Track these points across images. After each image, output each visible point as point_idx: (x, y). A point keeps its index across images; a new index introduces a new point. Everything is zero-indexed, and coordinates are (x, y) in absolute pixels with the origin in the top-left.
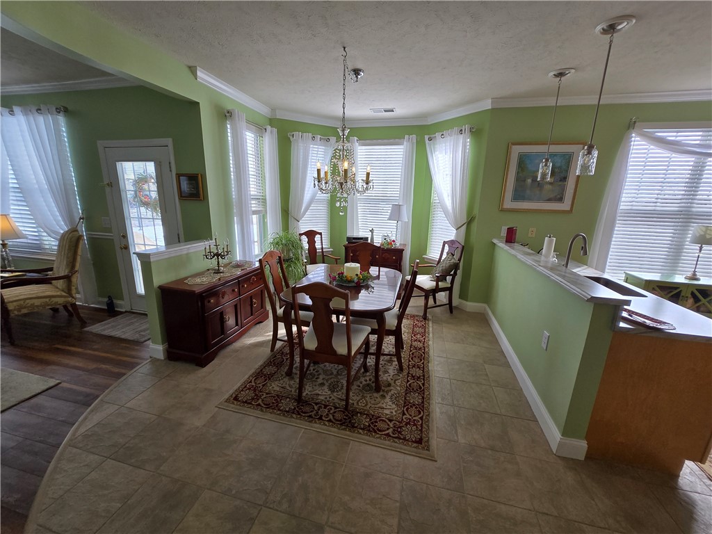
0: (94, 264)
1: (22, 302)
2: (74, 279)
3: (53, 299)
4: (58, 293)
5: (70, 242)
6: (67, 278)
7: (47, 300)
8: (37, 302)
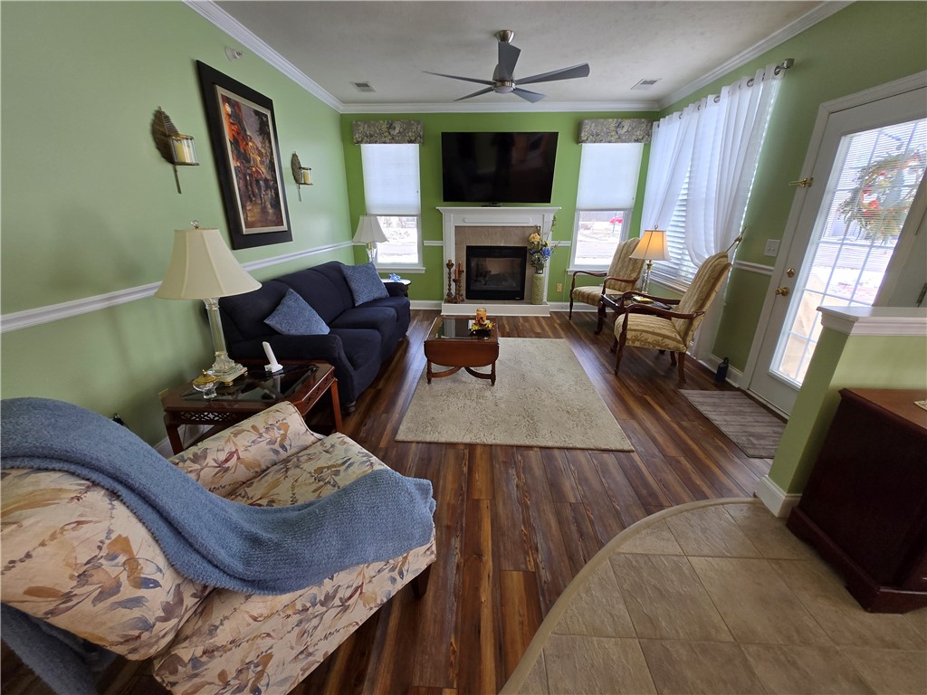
0: (725, 307)
1: (638, 333)
2: (696, 323)
3: (666, 340)
5: (713, 272)
6: (690, 319)
7: (660, 339)
8: (651, 338)
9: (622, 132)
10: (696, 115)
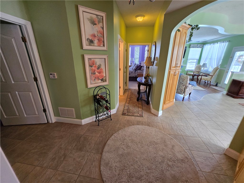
0: (217, 75)
2: (213, 77)
4: (209, 78)
5: (216, 69)
6: (212, 76)
9: (198, 46)
10: (213, 45)
